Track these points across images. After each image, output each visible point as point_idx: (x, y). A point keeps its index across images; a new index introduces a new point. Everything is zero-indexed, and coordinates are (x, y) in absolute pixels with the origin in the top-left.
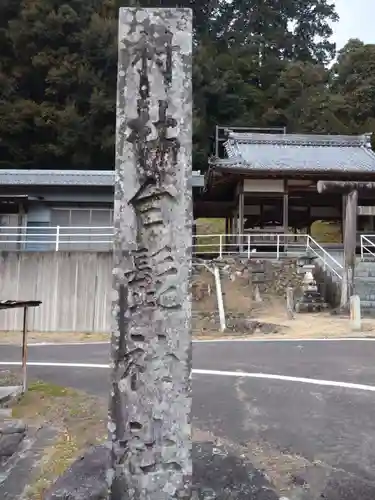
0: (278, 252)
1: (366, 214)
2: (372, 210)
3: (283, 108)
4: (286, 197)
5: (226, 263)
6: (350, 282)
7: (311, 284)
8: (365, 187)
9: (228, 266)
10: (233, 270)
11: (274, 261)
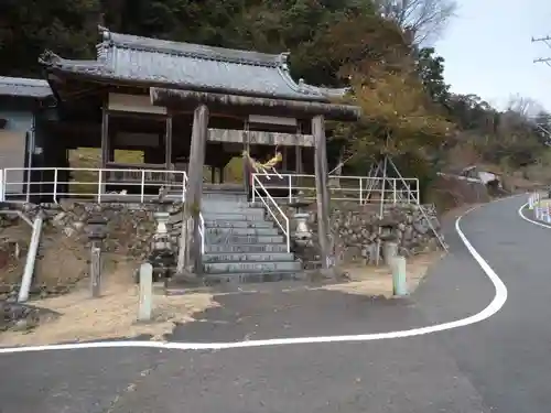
0: (142, 195)
1: (218, 139)
2: (229, 134)
3: (222, 27)
4: (169, 122)
5: (60, 209)
6: (190, 237)
7: (163, 240)
8: (217, 101)
9: (62, 214)
10: (68, 221)
11: (133, 207)
